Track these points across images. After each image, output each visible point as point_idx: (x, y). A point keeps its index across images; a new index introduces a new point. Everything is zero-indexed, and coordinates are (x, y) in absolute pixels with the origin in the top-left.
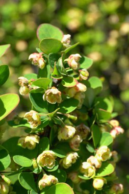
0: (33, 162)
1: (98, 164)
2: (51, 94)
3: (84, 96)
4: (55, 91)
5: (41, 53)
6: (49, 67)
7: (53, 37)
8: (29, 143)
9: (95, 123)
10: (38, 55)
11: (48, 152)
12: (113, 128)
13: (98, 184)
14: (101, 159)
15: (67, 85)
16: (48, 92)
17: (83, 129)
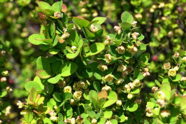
0: (103, 78)
1: (132, 87)
2: (120, 49)
3: (135, 53)
4: (122, 48)
5: (120, 27)
11: (111, 75)
12: (145, 72)
13: (130, 96)
15: (129, 47)
17: (130, 69)
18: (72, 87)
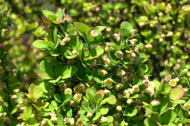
0: (102, 82)
1: (132, 92)
2: (119, 53)
3: (134, 60)
4: (121, 52)
5: (120, 34)
6: (121, 41)
7: (127, 29)
8: (103, 73)
10: (118, 35)
11: (110, 79)
12: (145, 79)
13: (129, 101)
14: (133, 90)
15: (127, 51)
16: (117, 52)
17: (130, 75)
18: (73, 90)
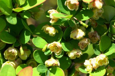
8: (48, 31)
9: (107, 35)
